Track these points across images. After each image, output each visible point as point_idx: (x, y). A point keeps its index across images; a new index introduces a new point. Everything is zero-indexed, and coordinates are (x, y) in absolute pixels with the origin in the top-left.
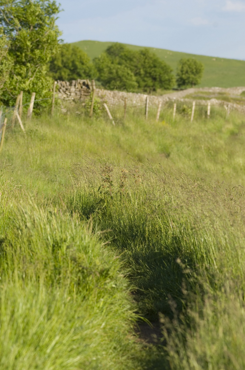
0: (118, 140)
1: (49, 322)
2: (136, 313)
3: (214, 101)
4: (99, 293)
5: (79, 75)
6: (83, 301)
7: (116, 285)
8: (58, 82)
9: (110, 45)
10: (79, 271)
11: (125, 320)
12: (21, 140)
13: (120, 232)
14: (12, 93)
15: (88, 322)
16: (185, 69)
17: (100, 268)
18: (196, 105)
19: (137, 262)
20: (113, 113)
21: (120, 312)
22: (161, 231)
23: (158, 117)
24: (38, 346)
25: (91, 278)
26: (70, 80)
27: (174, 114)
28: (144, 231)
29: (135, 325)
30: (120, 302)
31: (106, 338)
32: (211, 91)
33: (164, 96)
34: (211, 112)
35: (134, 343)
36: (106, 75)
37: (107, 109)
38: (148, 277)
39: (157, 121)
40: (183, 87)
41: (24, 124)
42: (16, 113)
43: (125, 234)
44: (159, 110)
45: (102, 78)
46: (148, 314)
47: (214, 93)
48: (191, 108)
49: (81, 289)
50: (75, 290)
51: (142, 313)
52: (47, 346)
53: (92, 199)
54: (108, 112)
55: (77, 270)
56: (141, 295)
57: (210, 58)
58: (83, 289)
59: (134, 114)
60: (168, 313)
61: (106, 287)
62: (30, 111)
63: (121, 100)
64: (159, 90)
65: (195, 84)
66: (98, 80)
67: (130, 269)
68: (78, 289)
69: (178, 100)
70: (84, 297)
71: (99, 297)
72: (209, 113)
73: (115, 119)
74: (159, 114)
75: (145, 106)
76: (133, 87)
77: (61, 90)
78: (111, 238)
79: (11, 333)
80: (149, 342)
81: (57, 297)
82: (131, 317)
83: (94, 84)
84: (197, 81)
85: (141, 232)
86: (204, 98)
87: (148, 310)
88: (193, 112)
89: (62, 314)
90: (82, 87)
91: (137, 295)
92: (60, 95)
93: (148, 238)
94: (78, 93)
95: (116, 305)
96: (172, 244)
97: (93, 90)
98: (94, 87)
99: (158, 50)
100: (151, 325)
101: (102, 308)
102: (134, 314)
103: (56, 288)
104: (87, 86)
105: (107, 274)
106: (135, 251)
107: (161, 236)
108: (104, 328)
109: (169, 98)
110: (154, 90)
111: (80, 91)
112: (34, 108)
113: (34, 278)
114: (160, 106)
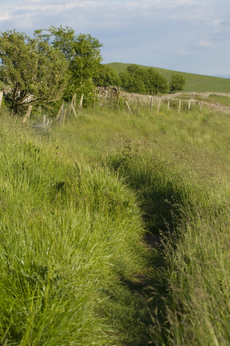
0: (134, 123)
1: (92, 234)
2: (145, 228)
3: (193, 100)
4: (123, 216)
5: (111, 84)
6: (112, 221)
7: (133, 211)
8: (97, 87)
9: (130, 66)
10: (110, 202)
11: (138, 233)
12: (75, 122)
13: (135, 179)
14: (70, 94)
15: (115, 234)
16: (175, 81)
17: (123, 201)
18: (182, 102)
19: (146, 198)
20: (131, 107)
21: (135, 228)
22: (160, 179)
23: (158, 109)
24: (85, 248)
25: (117, 207)
26: (105, 86)
27: (168, 108)
28: (150, 178)
29: (144, 236)
30: (135, 222)
31: (127, 244)
32: (190, 94)
33: (162, 96)
34: (190, 107)
35: (144, 247)
36: (127, 84)
37: (128, 104)
38: (152, 207)
39: (158, 112)
40: (173, 92)
41: (77, 113)
42: (72, 106)
43: (138, 180)
44: (159, 105)
45: (124, 85)
46: (152, 230)
47: (192, 96)
48: (179, 104)
49: (111, 214)
50: (107, 214)
51: (148, 229)
52: (90, 248)
53: (118, 159)
54: (128, 106)
55: (109, 202)
56: (148, 218)
57: (190, 74)
58: (112, 213)
59: (143, 107)
60: (164, 229)
61: (127, 212)
62: (80, 105)
63: (136, 99)
64: (159, 93)
65: (181, 90)
66: (122, 86)
67: (141, 202)
68: (110, 214)
69: (171, 99)
70: (113, 219)
71: (122, 219)
72: (189, 107)
73: (132, 110)
74: (159, 107)
75: (150, 102)
76: (144, 91)
77: (99, 92)
78: (129, 183)
79: (68, 241)
80: (152, 247)
81: (97, 218)
82: (142, 231)
83: (119, 89)
84: (182, 88)
85: (148, 179)
86: (186, 99)
87: (152, 227)
88: (180, 107)
89: (100, 229)
90: (112, 91)
91: (146, 218)
92: (99, 95)
93: (153, 183)
94: (110, 94)
95: (133, 223)
96: (168, 186)
97: (119, 92)
98: (120, 91)
99: (158, 69)
100: (154, 236)
101: (124, 225)
102: (144, 229)
103: (96, 213)
104: (116, 90)
105: (127, 204)
106: (144, 191)
107: (160, 182)
108: (125, 238)
109: (165, 98)
110: (156, 93)
111: (111, 93)
112: (83, 103)
113: (83, 207)
114: (160, 102)
